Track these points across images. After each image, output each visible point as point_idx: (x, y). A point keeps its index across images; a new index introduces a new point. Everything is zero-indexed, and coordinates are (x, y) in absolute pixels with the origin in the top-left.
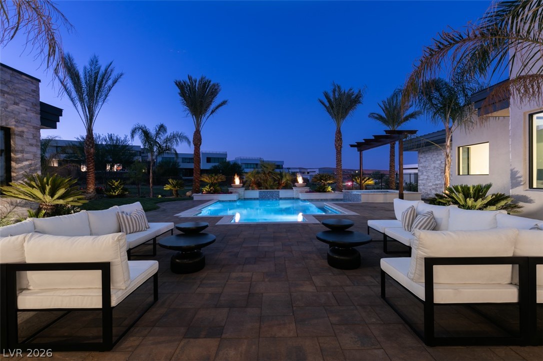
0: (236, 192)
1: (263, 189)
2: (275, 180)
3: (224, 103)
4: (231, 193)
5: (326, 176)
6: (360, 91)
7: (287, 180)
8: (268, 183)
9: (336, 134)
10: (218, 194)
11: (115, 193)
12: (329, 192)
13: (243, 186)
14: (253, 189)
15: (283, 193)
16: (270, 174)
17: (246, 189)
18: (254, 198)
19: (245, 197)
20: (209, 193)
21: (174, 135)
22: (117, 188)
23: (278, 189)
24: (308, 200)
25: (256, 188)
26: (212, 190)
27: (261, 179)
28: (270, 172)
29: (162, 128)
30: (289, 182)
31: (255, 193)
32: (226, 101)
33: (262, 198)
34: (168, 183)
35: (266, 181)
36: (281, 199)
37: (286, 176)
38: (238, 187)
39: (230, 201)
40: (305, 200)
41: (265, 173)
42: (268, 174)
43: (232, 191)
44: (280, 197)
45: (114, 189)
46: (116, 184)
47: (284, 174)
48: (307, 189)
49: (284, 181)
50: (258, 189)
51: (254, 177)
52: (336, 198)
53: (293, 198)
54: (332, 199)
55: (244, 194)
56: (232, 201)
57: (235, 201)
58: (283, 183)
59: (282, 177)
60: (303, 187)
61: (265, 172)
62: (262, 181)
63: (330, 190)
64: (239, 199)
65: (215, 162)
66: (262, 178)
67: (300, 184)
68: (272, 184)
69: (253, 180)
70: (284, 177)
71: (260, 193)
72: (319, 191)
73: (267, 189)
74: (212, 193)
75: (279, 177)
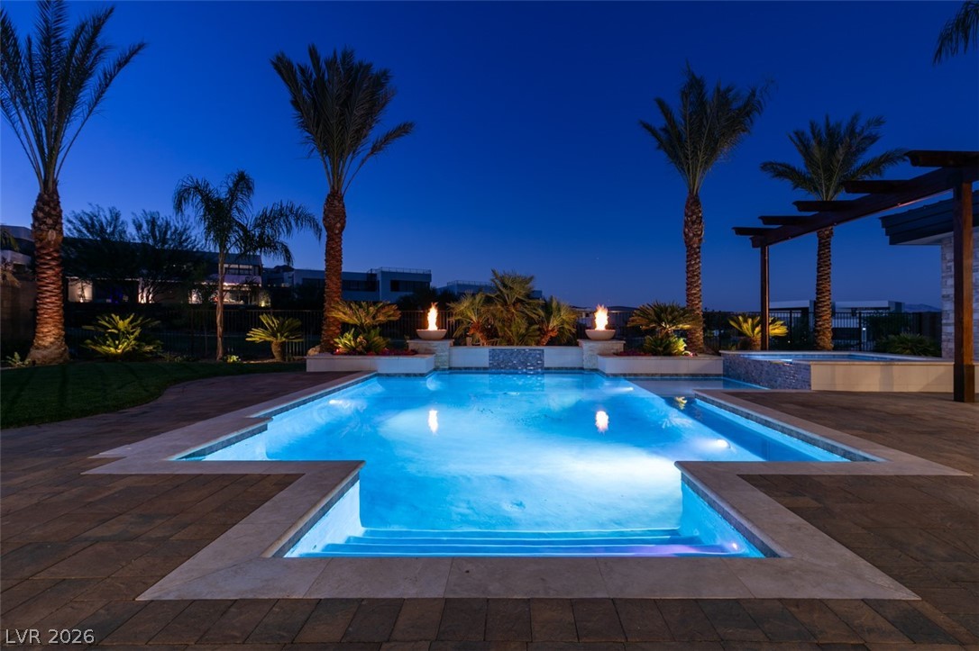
0: (428, 352)
1: (500, 344)
2: (531, 322)
3: (403, 129)
4: (414, 353)
5: (672, 311)
6: (753, 94)
7: (563, 322)
8: (513, 329)
9: (687, 207)
10: (378, 354)
11: (116, 347)
12: (680, 354)
13: (447, 337)
14: (476, 344)
15: (553, 356)
16: (519, 305)
17: (456, 344)
18: (477, 368)
19: (453, 365)
20: (352, 351)
21: (282, 209)
22: (126, 334)
23: (538, 343)
24: (624, 375)
25: (482, 341)
26: (361, 343)
27: (494, 316)
28: (518, 300)
29: (242, 183)
30: (566, 326)
31: (480, 354)
32: (411, 125)
33: (496, 368)
34: (261, 325)
35: (508, 322)
36: (548, 371)
37: (559, 310)
38: (432, 338)
39: (408, 375)
40: (615, 377)
41: (505, 303)
42: (514, 304)
43: (416, 347)
44: (546, 366)
45: (115, 337)
46: (122, 324)
47: (554, 305)
48: (619, 345)
49: (554, 323)
50: (488, 344)
51: (479, 314)
52: (703, 372)
53: (582, 369)
54: (692, 375)
55: (450, 355)
56: (415, 375)
57: (422, 375)
58: (552, 330)
59: (551, 313)
60: (606, 340)
61: (505, 301)
62: (498, 325)
63: (682, 349)
64: (435, 370)
65: (406, 291)
66: (498, 315)
67: (598, 331)
68: (523, 331)
69: (475, 319)
70: (555, 313)
71: (493, 355)
72: (655, 353)
73: (510, 343)
74: (361, 354)
75: (542, 314)
